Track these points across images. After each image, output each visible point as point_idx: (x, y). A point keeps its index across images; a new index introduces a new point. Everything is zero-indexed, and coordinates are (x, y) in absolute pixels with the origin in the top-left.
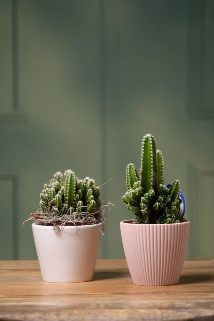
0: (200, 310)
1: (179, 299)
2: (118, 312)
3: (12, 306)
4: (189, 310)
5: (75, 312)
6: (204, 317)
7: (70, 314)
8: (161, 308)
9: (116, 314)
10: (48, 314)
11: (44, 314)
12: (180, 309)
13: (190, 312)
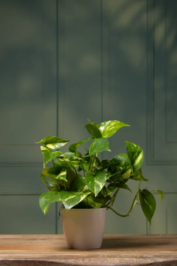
0: (156, 259)
1: (145, 253)
2: (114, 259)
3: (59, 256)
4: (151, 259)
5: (92, 259)
6: (158, 262)
7: (89, 260)
8: (136, 258)
9: (113, 260)
10: (78, 260)
11: (76, 260)
12: (146, 258)
13: (151, 260)
